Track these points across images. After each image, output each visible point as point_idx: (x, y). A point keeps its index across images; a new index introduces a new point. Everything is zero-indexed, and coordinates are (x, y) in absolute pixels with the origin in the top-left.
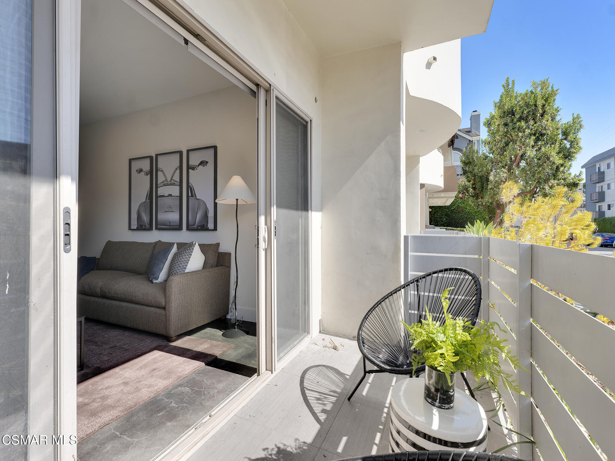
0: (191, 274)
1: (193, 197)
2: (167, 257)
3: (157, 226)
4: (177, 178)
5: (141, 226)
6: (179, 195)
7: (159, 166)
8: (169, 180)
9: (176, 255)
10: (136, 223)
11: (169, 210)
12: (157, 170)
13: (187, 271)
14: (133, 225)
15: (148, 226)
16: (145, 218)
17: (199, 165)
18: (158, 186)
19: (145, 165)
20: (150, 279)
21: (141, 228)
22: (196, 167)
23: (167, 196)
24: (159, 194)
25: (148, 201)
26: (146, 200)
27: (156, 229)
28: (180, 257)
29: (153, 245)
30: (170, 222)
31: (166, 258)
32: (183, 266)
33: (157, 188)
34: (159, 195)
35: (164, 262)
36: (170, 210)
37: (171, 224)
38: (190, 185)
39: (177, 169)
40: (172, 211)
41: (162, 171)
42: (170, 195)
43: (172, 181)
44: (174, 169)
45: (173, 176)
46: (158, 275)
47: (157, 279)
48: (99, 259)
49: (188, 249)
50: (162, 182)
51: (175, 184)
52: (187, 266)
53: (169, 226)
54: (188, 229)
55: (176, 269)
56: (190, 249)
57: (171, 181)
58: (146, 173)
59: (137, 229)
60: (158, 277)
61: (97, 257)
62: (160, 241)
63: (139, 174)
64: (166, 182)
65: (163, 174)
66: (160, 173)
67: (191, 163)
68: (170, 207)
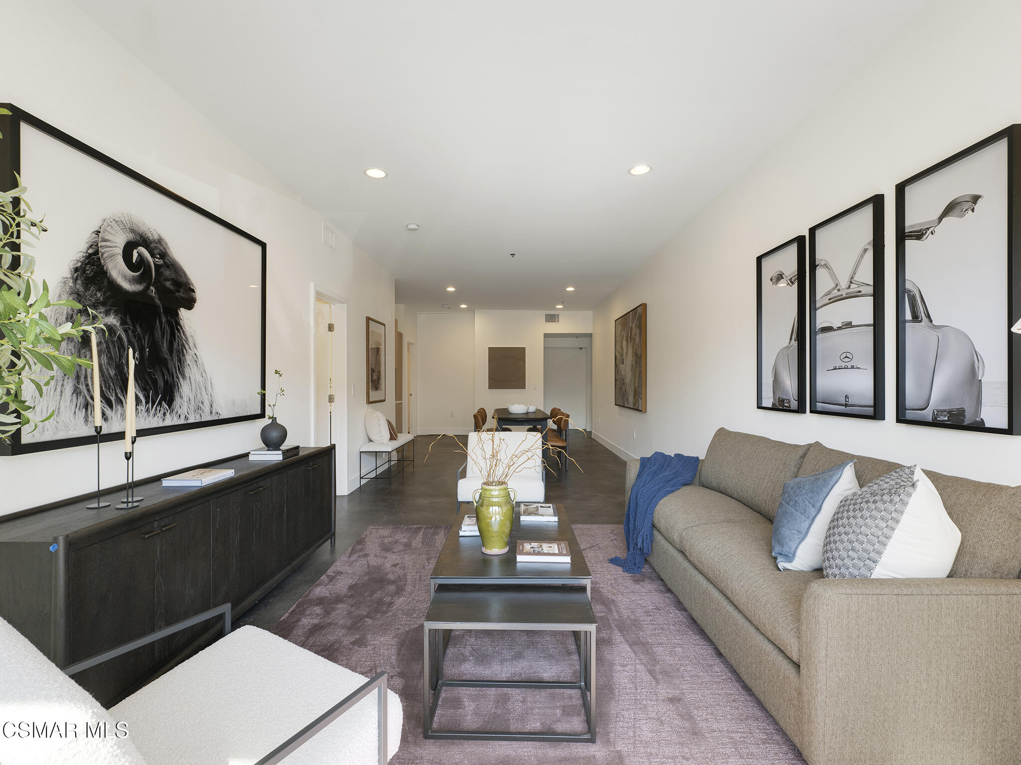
0: (896, 591)
1: (921, 321)
2: (820, 504)
3: (816, 405)
4: (866, 275)
5: (782, 401)
6: (872, 322)
7: (819, 255)
8: (844, 284)
9: (845, 505)
10: (772, 395)
11: (843, 365)
12: (813, 267)
13: (880, 572)
14: (765, 397)
15: (794, 404)
16: (790, 384)
17: (940, 219)
18: (817, 306)
19: (788, 262)
20: (773, 554)
21: (780, 406)
22: (928, 229)
23: (839, 328)
24: (820, 324)
25: (795, 344)
26: (789, 343)
27: (811, 412)
28: (854, 517)
29: (801, 453)
30: (846, 396)
31: (818, 506)
32: (864, 550)
33: (813, 309)
34: (820, 327)
35: (811, 517)
36: (846, 363)
37: (851, 402)
38: (908, 286)
39: (866, 250)
40: (853, 367)
41: (826, 266)
42: (849, 325)
43: (853, 286)
44: (859, 250)
45: (854, 273)
46: (793, 549)
47: (790, 558)
48: (703, 460)
49: (886, 498)
50: (826, 295)
51: (860, 292)
52: (879, 553)
53: (846, 405)
54: (901, 419)
55: (844, 554)
56: (891, 501)
57: (849, 286)
58: (791, 279)
59: (773, 409)
60: (794, 554)
61: (700, 459)
62: (817, 444)
63: (776, 284)
64: (836, 291)
65: (830, 274)
66: (820, 273)
67: (912, 221)
68: (849, 355)
